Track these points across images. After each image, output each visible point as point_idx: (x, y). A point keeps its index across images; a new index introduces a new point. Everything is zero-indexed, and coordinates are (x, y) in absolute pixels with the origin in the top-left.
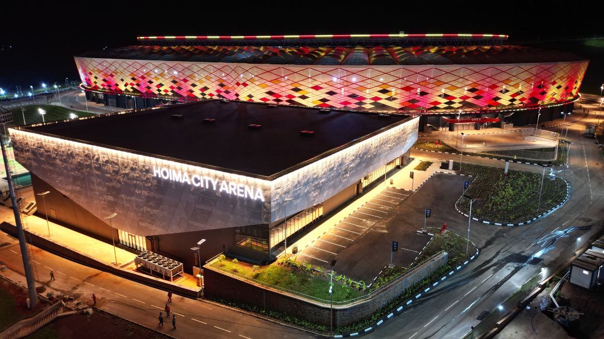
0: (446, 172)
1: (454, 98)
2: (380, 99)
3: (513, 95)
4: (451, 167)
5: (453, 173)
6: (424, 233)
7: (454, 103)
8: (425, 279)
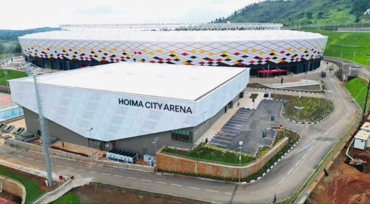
0: (267, 99)
1: (262, 59)
2: (221, 60)
3: (293, 57)
4: (270, 96)
5: (272, 99)
6: (270, 129)
7: (262, 62)
8: (280, 152)
